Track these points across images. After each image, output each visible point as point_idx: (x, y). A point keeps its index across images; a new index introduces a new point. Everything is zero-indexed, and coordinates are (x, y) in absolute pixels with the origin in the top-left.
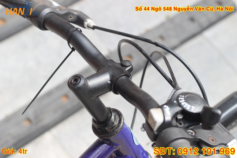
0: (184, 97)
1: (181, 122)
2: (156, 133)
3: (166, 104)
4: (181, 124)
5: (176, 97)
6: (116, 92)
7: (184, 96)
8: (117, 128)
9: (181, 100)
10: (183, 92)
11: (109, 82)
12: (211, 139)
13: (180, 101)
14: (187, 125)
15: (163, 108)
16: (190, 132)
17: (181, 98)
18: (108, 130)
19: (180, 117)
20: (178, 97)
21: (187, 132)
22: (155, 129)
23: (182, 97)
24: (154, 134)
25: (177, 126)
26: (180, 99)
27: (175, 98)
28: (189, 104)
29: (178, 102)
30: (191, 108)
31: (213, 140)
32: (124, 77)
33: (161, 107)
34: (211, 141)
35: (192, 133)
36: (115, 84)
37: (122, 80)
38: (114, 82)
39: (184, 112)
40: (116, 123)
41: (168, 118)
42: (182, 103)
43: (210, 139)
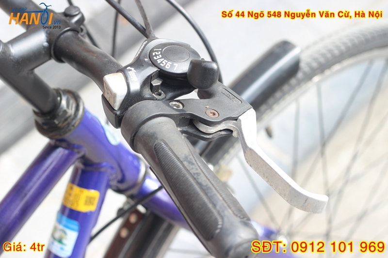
0: (161, 51)
1: (160, 91)
2: (118, 113)
3: (131, 65)
4: (160, 94)
5: (149, 52)
6: (59, 60)
7: (160, 49)
8: (73, 119)
9: (156, 55)
10: (160, 43)
11: (46, 44)
12: (211, 113)
13: (155, 58)
14: (170, 95)
15: (126, 72)
16: (175, 105)
17: (157, 53)
18: (59, 124)
19: (156, 83)
20: (152, 51)
21: (169, 105)
22: (117, 106)
23: (158, 51)
24: (116, 115)
25: (152, 99)
26: (154, 54)
27: (146, 54)
28: (169, 60)
29: (152, 60)
30: (172, 66)
31: (214, 114)
32: (69, 33)
33: (122, 70)
34: (212, 115)
35: (178, 106)
36: (55, 46)
37: (66, 38)
38: (53, 43)
39: (162, 74)
40: (71, 111)
41: (135, 86)
42: (158, 61)
43: (208, 112)
